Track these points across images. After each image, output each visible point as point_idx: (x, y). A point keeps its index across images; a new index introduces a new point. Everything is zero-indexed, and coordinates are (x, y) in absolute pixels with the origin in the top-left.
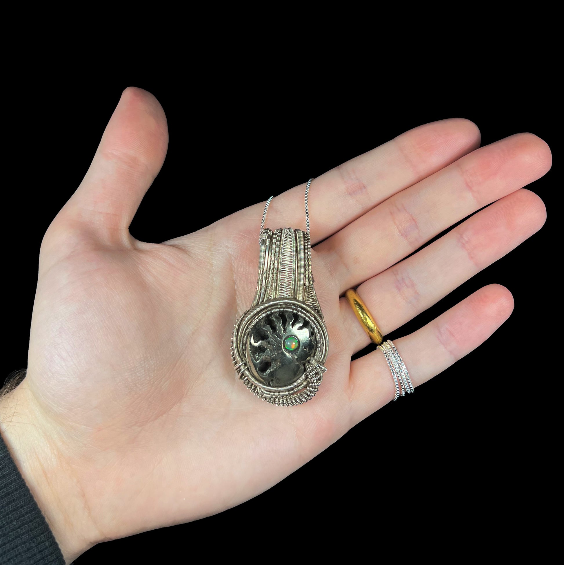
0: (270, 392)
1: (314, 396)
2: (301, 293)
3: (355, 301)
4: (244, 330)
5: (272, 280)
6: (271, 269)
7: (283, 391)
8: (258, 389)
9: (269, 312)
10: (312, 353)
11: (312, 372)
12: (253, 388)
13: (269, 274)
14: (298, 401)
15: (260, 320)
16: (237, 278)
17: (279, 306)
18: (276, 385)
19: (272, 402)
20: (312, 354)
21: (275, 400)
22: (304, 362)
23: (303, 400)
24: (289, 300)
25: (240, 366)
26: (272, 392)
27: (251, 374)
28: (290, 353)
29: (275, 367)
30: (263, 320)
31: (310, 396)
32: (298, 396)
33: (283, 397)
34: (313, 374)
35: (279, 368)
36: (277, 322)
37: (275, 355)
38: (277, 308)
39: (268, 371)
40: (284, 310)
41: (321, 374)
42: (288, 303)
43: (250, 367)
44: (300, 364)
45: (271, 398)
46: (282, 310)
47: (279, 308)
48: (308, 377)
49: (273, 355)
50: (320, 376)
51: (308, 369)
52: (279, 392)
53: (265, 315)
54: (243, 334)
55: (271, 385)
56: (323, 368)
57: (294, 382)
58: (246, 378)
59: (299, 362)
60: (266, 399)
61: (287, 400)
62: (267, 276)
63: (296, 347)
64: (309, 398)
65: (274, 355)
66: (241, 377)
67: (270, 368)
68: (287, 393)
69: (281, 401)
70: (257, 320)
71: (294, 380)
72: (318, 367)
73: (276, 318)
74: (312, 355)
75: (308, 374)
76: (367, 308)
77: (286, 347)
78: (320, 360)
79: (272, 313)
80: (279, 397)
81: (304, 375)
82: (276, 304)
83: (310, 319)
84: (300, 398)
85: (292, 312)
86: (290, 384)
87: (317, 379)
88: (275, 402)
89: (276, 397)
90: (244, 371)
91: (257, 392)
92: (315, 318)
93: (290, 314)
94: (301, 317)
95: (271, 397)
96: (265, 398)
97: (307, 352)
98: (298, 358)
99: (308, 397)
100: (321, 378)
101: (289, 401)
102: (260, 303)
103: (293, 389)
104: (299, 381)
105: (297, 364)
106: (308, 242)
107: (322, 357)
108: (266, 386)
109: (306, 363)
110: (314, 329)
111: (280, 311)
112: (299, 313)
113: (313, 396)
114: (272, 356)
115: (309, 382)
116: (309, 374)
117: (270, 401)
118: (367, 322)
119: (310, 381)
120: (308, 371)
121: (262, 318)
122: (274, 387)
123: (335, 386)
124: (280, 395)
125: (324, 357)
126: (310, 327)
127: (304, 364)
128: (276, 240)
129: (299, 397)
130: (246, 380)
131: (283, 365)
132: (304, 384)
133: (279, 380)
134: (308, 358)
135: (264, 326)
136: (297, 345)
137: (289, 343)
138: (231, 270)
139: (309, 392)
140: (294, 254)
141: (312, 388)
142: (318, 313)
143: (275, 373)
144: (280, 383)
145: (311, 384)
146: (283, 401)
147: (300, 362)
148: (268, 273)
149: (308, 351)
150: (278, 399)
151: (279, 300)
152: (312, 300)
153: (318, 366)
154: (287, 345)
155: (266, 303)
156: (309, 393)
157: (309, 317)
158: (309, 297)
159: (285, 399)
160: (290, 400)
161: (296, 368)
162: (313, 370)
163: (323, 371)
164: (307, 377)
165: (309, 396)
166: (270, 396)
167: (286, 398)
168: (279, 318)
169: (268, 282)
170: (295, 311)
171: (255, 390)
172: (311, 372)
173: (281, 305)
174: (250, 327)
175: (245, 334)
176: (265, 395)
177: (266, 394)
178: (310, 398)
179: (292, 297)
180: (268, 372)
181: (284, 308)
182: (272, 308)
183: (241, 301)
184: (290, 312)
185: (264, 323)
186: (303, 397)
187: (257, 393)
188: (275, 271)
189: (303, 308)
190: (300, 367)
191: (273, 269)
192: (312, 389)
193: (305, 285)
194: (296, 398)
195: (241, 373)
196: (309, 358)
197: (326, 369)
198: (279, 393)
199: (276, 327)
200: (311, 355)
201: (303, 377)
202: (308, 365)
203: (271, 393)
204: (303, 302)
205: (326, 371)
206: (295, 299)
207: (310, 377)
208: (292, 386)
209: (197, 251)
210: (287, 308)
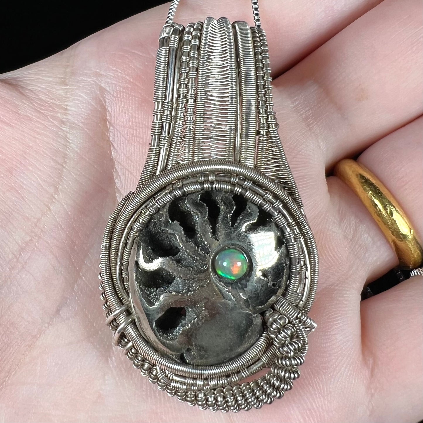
0: (185, 377)
1: (291, 391)
2: (251, 149)
3: (362, 177)
4: (124, 235)
5: (184, 123)
6: (181, 96)
7: (214, 377)
8: (158, 370)
9: (178, 193)
10: (280, 287)
11: (284, 332)
12: (146, 366)
13: (177, 109)
14: (250, 402)
15: (158, 210)
16: (116, 135)
17: (202, 179)
18: (199, 361)
19: (191, 402)
20: (279, 290)
21: (196, 396)
22: (261, 309)
23: (262, 400)
24: (222, 164)
25: (118, 315)
26: (189, 378)
27: (140, 335)
28: (230, 288)
29: (195, 319)
30: (165, 212)
31: (280, 389)
32: (250, 388)
33: (215, 390)
34: (286, 338)
35: (203, 323)
36: (198, 214)
37: (194, 290)
38: (196, 183)
39: (179, 329)
40: (212, 188)
41: (303, 337)
42: (223, 171)
43: (138, 318)
44: (254, 314)
45: (187, 392)
46: (206, 186)
47: (202, 183)
48: (272, 343)
49: (189, 291)
50: (301, 342)
51: (272, 324)
52: (206, 379)
53: (169, 197)
54: (121, 244)
55: (187, 361)
56: (309, 321)
57: (240, 355)
58: (130, 344)
59: (251, 308)
60: (175, 393)
61: (224, 398)
62: (173, 113)
63: (243, 274)
64: (278, 395)
65: (191, 291)
66: (119, 342)
67: (183, 322)
68: (225, 381)
69: (211, 399)
70: (152, 210)
71: (240, 349)
72: (297, 321)
73: (195, 204)
74: (281, 291)
75: (273, 336)
76: (389, 191)
77: (220, 273)
78: (299, 303)
79: (185, 195)
80: (207, 390)
81: (262, 340)
82: (194, 175)
83: (274, 207)
84: (256, 393)
85: (232, 191)
86: (231, 360)
87: (295, 349)
88: (197, 401)
89: (200, 390)
90: (125, 328)
91: (156, 376)
92: (286, 206)
93: (227, 195)
94: (253, 202)
95: (187, 390)
96: (173, 391)
97: (269, 285)
98: (250, 298)
99: (275, 393)
100: (304, 345)
101: (230, 399)
102: (158, 173)
103: (238, 372)
104: (253, 352)
105: (247, 314)
106: (262, 45)
107: (303, 296)
108: (176, 363)
109: (266, 311)
110: (282, 231)
111: (203, 189)
112: (249, 194)
113: (286, 390)
114: (186, 293)
115: (274, 355)
116: (277, 337)
117: (185, 398)
118: (395, 221)
119: (278, 353)
120: (272, 329)
121: (164, 206)
122: (193, 366)
123: (334, 361)
124: (207, 385)
125: (309, 297)
126: (274, 226)
127: (263, 314)
128: (190, 36)
129: (253, 391)
130: (131, 349)
131: (212, 316)
132: (264, 359)
133: (206, 351)
134: (271, 299)
135: (166, 224)
136: (245, 268)
137: (225, 264)
138: (104, 120)
139: (277, 380)
140: (231, 62)
141: (284, 370)
142: (292, 193)
143: (196, 335)
144: (206, 358)
145: (281, 360)
146: (216, 399)
147: (254, 308)
148: (175, 106)
149: (272, 282)
150: (205, 395)
151: (202, 165)
152: (276, 166)
153: (297, 318)
154: (223, 268)
155: (172, 171)
156: (277, 384)
157: (272, 204)
158: (269, 161)
159: (220, 396)
160: (232, 398)
161: (244, 322)
162: (284, 327)
163: (308, 329)
164: (270, 343)
165: (277, 389)
166: (185, 387)
167: (223, 392)
168: (202, 206)
169: (174, 127)
170: (238, 190)
171: (150, 371)
172: (280, 333)
173: (205, 176)
174: (136, 227)
175: (126, 244)
176: (173, 384)
177: (177, 382)
178: (280, 393)
179: (231, 159)
180: (179, 331)
181: (212, 183)
182: (185, 183)
183: (124, 182)
184: (226, 192)
185: (166, 216)
186: (263, 392)
187: (156, 378)
188: (191, 101)
189: (255, 183)
190: (253, 319)
191: (185, 97)
192: (285, 373)
193: (258, 133)
194: (246, 395)
195: (118, 333)
196: (273, 298)
197: (315, 325)
198: (205, 382)
199: (195, 226)
200: (277, 290)
201: (262, 342)
202: (271, 316)
203: (187, 381)
204: (257, 169)
205: (313, 330)
206: (238, 163)
207: (278, 343)
208: (234, 365)
209: (39, 87)
210: (218, 181)
